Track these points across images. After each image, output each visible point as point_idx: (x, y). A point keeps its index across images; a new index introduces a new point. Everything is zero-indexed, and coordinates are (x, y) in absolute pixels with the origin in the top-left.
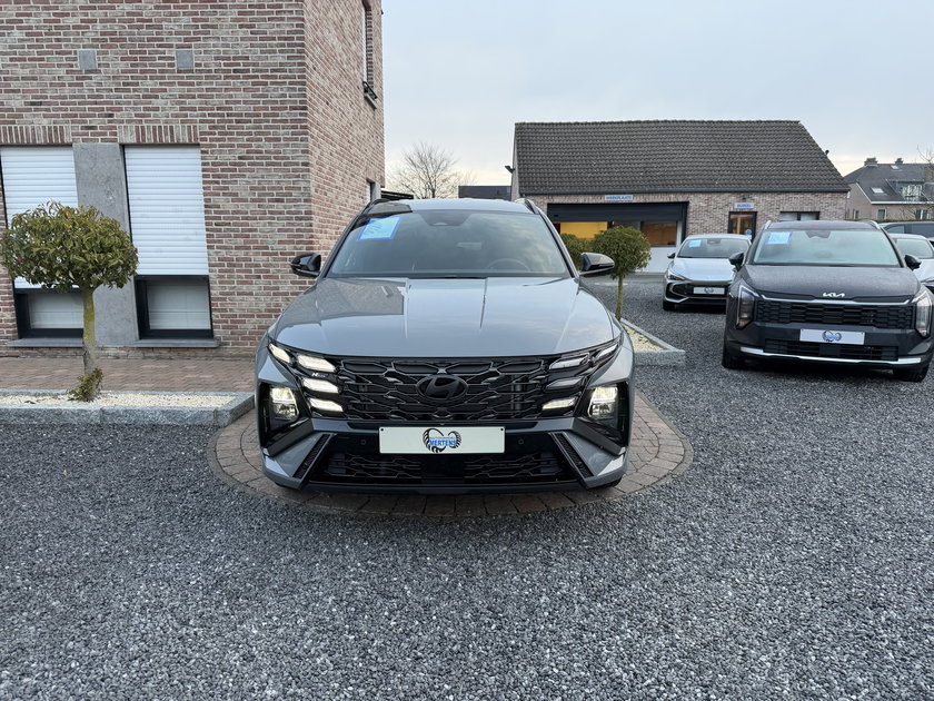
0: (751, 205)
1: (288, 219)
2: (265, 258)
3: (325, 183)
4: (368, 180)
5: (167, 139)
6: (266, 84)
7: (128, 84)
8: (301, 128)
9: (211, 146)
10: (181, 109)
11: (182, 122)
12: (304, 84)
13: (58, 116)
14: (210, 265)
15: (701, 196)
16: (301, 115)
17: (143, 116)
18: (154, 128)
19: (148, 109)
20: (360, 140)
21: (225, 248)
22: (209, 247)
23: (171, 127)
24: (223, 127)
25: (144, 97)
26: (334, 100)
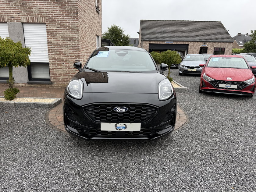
0: (206, 46)
1: (72, 46)
2: (65, 58)
3: (83, 36)
4: (97, 35)
5: (36, 21)
6: (65, 5)
7: (24, 4)
8: (76, 19)
9: (49, 24)
10: (40, 12)
11: (40, 16)
12: (77, 5)
13: (2, 13)
14: (49, 60)
15: (192, 42)
16: (76, 15)
17: (28, 14)
18: (32, 18)
19: (30, 12)
20: (95, 23)
21: (54, 55)
22: (49, 54)
23: (37, 18)
24: (53, 18)
25: (29, 8)
26: (87, 11)
